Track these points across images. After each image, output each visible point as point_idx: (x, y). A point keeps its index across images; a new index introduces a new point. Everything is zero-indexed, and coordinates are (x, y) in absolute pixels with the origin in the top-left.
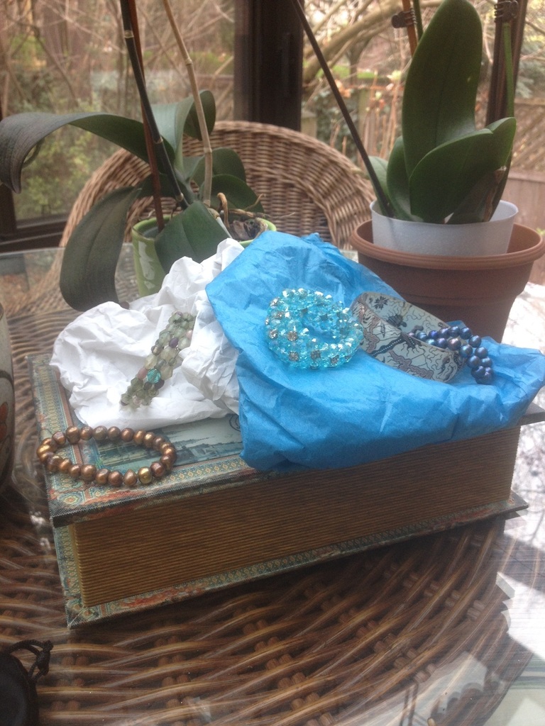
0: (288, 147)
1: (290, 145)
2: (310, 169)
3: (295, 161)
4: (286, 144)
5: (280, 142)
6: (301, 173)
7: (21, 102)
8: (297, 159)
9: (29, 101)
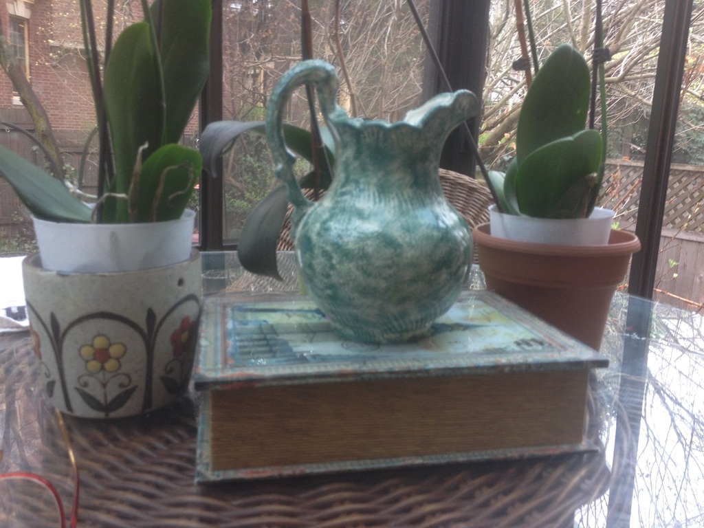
0: (453, 186)
1: (455, 185)
2: (472, 206)
3: (459, 198)
4: (452, 184)
5: (447, 182)
6: (463, 208)
7: (245, 156)
8: (460, 196)
9: (251, 156)
